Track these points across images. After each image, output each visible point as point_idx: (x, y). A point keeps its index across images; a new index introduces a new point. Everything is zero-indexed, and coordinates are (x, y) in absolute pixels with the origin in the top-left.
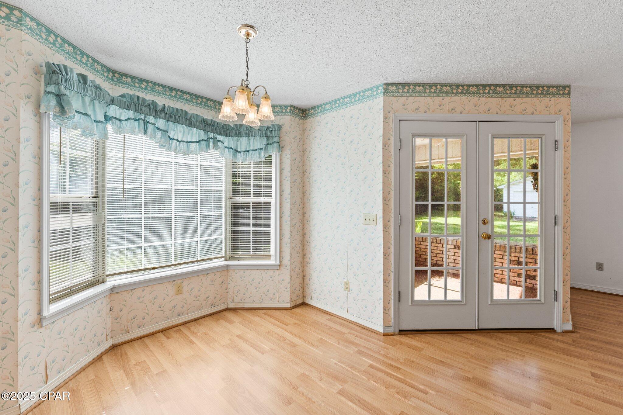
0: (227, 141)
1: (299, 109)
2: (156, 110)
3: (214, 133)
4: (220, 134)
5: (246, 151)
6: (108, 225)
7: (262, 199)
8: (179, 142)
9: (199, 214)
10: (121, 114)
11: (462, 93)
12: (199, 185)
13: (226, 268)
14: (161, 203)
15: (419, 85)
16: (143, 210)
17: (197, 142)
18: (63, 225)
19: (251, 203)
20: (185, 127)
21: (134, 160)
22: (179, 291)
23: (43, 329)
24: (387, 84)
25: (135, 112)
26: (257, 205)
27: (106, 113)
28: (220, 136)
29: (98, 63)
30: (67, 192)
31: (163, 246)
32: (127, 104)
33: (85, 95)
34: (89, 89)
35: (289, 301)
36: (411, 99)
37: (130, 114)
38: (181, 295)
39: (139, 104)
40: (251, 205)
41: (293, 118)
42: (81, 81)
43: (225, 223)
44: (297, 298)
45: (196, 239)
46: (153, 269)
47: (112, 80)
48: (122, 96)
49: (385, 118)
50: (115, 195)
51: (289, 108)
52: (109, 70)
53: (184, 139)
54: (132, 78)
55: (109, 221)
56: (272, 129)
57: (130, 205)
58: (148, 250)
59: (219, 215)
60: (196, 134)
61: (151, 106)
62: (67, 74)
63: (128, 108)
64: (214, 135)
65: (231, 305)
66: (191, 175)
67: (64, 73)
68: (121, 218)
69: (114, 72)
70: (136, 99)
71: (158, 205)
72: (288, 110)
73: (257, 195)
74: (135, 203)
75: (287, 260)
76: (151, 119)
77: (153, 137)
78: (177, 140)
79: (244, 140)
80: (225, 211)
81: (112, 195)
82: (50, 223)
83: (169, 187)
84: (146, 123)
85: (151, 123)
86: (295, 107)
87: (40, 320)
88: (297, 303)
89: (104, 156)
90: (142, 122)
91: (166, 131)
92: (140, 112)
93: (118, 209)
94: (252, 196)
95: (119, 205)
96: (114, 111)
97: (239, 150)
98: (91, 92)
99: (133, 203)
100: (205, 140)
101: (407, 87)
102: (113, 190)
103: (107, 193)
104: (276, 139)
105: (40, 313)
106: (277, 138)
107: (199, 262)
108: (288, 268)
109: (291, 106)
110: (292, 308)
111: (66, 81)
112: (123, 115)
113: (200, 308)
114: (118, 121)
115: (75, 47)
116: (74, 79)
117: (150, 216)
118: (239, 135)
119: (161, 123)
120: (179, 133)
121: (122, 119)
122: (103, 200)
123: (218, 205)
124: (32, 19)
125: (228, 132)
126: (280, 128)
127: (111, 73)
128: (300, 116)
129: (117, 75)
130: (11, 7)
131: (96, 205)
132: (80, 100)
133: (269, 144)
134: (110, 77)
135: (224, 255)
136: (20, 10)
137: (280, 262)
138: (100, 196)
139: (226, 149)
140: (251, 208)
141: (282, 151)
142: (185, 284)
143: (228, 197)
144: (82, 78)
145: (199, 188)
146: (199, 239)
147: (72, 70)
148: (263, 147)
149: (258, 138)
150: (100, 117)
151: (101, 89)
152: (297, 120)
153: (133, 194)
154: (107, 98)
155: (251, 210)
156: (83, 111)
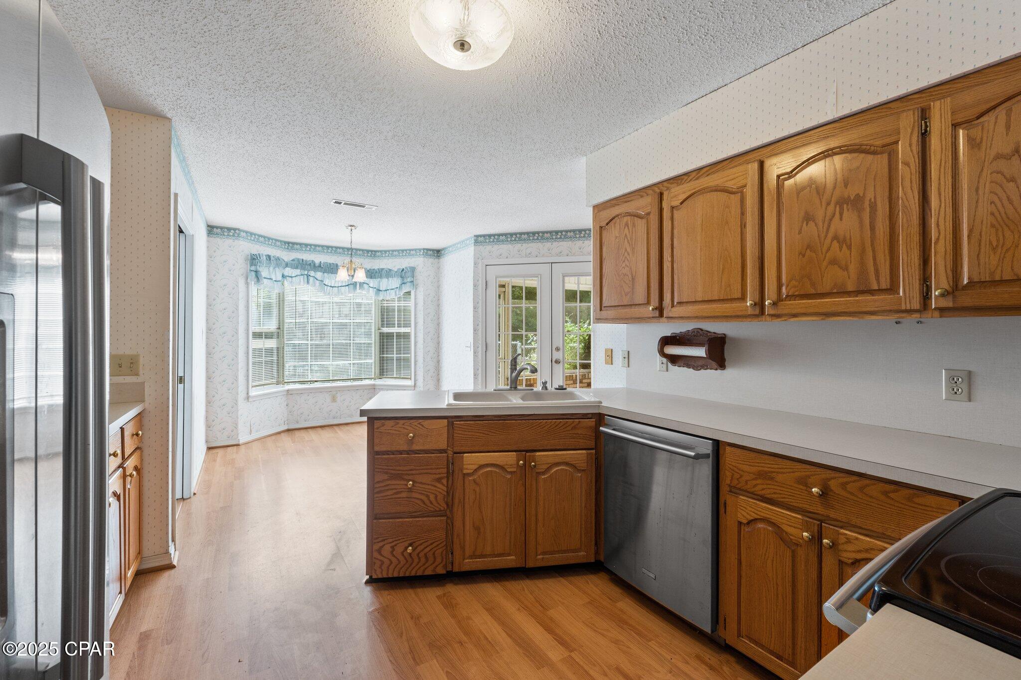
0: (372, 283)
1: (433, 250)
2: (315, 266)
5: (386, 290)
6: (286, 348)
7: (403, 330)
9: (352, 341)
10: (292, 272)
11: (538, 239)
12: (352, 319)
13: (374, 387)
14: (322, 333)
15: (502, 235)
16: (309, 338)
18: (259, 345)
19: (395, 333)
21: (303, 302)
22: (334, 399)
23: (249, 403)
24: (477, 236)
25: (301, 270)
26: (399, 335)
27: (283, 273)
29: (279, 241)
30: (262, 326)
31: (323, 365)
32: (296, 265)
33: (270, 267)
34: (272, 261)
36: (496, 247)
37: (298, 272)
38: (336, 403)
39: (304, 264)
40: (395, 335)
41: (426, 259)
43: (374, 350)
45: (349, 362)
46: (316, 381)
47: (288, 248)
48: (293, 260)
49: (475, 264)
50: (291, 327)
51: (422, 251)
52: (285, 243)
54: (300, 244)
55: (286, 345)
56: (406, 270)
57: (300, 334)
58: (313, 368)
59: (369, 343)
61: (312, 264)
63: (297, 268)
66: (345, 310)
67: (259, 258)
68: (295, 343)
69: (289, 243)
70: (301, 261)
71: (320, 335)
72: (422, 253)
73: (399, 326)
74: (304, 332)
75: (420, 383)
76: (312, 273)
77: (314, 285)
78: (331, 286)
79: (385, 281)
80: (374, 340)
81: (289, 327)
82: (253, 344)
83: (328, 321)
84: (308, 276)
85: (312, 276)
86: (428, 250)
87: (248, 398)
89: (283, 301)
90: (306, 276)
91: (322, 281)
92: (304, 269)
93: (292, 337)
94: (396, 327)
95: (293, 334)
96: (288, 271)
97: (381, 289)
98: (273, 263)
99: (302, 332)
101: (492, 238)
102: (289, 324)
103: (286, 326)
104: (409, 280)
105: (248, 393)
106: (410, 277)
109: (424, 249)
111: (260, 262)
112: (294, 273)
114: (291, 278)
115: (264, 237)
116: (264, 259)
117: (314, 343)
118: (381, 277)
119: (319, 275)
120: (332, 280)
121: (293, 276)
122: (283, 330)
123: (368, 335)
124: (244, 231)
125: (373, 274)
126: (413, 269)
127: (287, 245)
128: (434, 256)
129: (290, 245)
130: (235, 229)
131: (279, 334)
132: (268, 270)
133: (404, 283)
134: (286, 247)
135: (373, 377)
136: (239, 230)
137: (415, 384)
138: (281, 328)
139: (370, 289)
140: (395, 337)
141: (416, 288)
142: (338, 395)
143: (377, 328)
144: (269, 257)
145: (352, 321)
146: (352, 362)
147: (262, 254)
148: (398, 286)
149: (395, 279)
150: (280, 278)
151: (279, 260)
152: (431, 260)
153: (303, 326)
154: (284, 264)
155: (395, 339)
156: (269, 277)
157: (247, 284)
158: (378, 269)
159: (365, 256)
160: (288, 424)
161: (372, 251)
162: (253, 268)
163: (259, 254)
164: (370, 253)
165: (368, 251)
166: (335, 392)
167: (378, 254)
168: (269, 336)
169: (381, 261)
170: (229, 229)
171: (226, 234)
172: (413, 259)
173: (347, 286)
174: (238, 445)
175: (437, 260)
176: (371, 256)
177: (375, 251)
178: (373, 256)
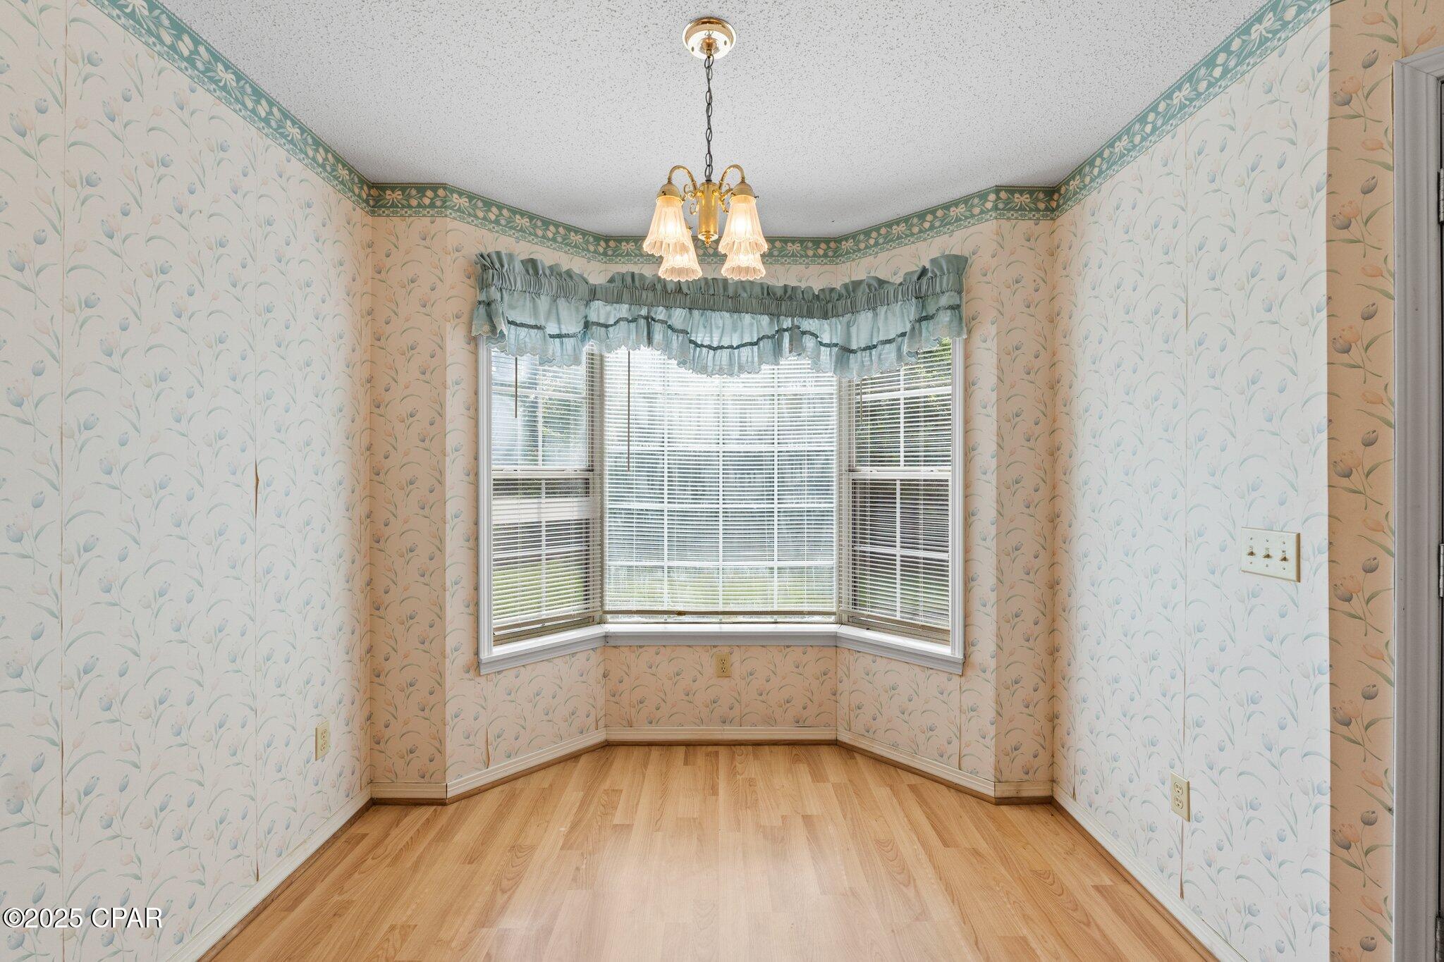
0: (828, 331)
1: (1031, 190)
2: (666, 292)
3: (793, 316)
4: (810, 315)
5: (869, 348)
6: (610, 522)
7: (924, 473)
8: (715, 349)
9: (776, 506)
10: (608, 315)
12: (776, 441)
13: (834, 641)
14: (698, 480)
16: (666, 496)
17: (752, 344)
18: (523, 516)
19: (898, 482)
20: (727, 315)
22: (724, 670)
23: (483, 679)
25: (631, 305)
26: (911, 490)
27: (586, 317)
28: (811, 321)
29: (577, 231)
30: (540, 462)
31: (701, 571)
32: (615, 294)
33: (535, 294)
34: (543, 280)
35: (993, 779)
37: (623, 310)
38: (728, 679)
39: (636, 288)
40: (898, 487)
41: (1006, 225)
42: (531, 271)
43: (836, 532)
44: (1026, 777)
45: (770, 564)
46: (680, 613)
47: (605, 254)
48: (611, 280)
50: (620, 466)
51: (992, 197)
52: (598, 238)
53: (725, 343)
55: (611, 513)
56: (933, 271)
57: (643, 485)
58: (675, 575)
59: (823, 511)
60: (754, 325)
61: (659, 287)
62: (502, 266)
63: (619, 300)
64: (793, 321)
65: (845, 737)
66: (757, 419)
67: (497, 265)
68: (630, 509)
69: (607, 239)
70: (629, 280)
71: (692, 486)
72: (989, 205)
73: (911, 460)
74: (652, 480)
75: (985, 650)
76: (660, 313)
77: (666, 348)
78: (710, 347)
79: (865, 319)
80: (834, 502)
81: (616, 466)
82: (494, 513)
83: (714, 448)
84: (649, 319)
85: (659, 321)
86: (1012, 190)
87: (476, 665)
88: (1025, 794)
90: (642, 322)
91: (687, 332)
92: (640, 303)
93: (625, 492)
94: (902, 463)
95: (627, 484)
96: (600, 311)
97: (854, 347)
98: (550, 285)
99: (648, 480)
100: (768, 337)
102: (616, 458)
103: (609, 463)
104: (944, 300)
105: (477, 653)
106: (947, 294)
107: (775, 616)
108: (991, 677)
109: (998, 189)
110: (1001, 801)
112: (612, 316)
113: (769, 720)
114: (603, 329)
115: (532, 217)
116: (517, 271)
117: (677, 507)
118: (854, 310)
119: (678, 316)
120: (714, 330)
121: (609, 323)
122: (601, 475)
123: (820, 487)
124: (461, 193)
125: (830, 306)
126: (958, 265)
127: (602, 243)
128: (1038, 210)
129: (612, 244)
130: (435, 187)
131: (587, 484)
132: (528, 304)
133: (926, 318)
134: (601, 250)
135: (834, 610)
136: (444, 186)
137: (966, 656)
138: (597, 468)
139: (823, 348)
140: (898, 496)
141: (969, 332)
142: (736, 657)
143: (845, 467)
144: (531, 265)
145: (776, 448)
146: (776, 564)
147: (511, 256)
148: (908, 328)
149: (897, 307)
150: (573, 327)
151: (571, 277)
152: (1025, 225)
153: (649, 465)
154: (583, 290)
155: (898, 501)
156: (532, 323)
157: (473, 341)
158: (846, 286)
159: (807, 256)
160: (606, 726)
161: (827, 241)
162: (483, 297)
163: (498, 254)
164: (823, 246)
165: (817, 241)
166: (726, 650)
167: (845, 245)
168: (556, 488)
169: (854, 264)
170: (421, 188)
171: (414, 202)
172: (959, 234)
173: (756, 344)
174: (441, 803)
175: (1044, 225)
176: (825, 255)
177: (839, 240)
178: (830, 254)
